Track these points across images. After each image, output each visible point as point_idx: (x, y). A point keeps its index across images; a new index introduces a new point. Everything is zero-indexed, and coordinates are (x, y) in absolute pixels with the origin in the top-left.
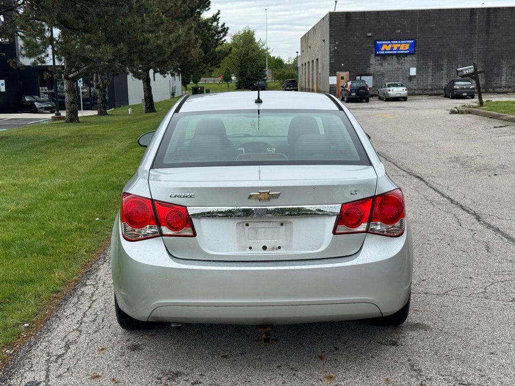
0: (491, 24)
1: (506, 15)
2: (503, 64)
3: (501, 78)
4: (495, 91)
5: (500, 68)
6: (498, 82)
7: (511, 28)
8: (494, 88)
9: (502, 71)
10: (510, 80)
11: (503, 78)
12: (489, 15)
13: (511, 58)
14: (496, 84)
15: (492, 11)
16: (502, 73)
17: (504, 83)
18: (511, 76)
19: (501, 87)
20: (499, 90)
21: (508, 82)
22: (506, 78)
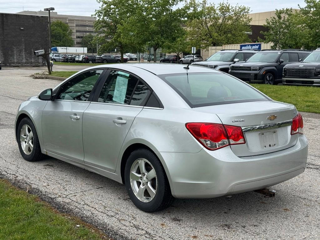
0: (5, 23)
1: (14, 19)
2: (14, 49)
3: (14, 57)
4: (11, 65)
5: (13, 51)
6: (12, 60)
7: (17, 27)
8: (10, 64)
9: (14, 53)
10: (19, 59)
11: (15, 57)
12: (3, 18)
13: (19, 46)
14: (11, 61)
15: (4, 16)
16: (14, 54)
17: (16, 61)
18: (20, 56)
19: (14, 63)
20: (13, 64)
21: (18, 60)
22: (17, 58)
